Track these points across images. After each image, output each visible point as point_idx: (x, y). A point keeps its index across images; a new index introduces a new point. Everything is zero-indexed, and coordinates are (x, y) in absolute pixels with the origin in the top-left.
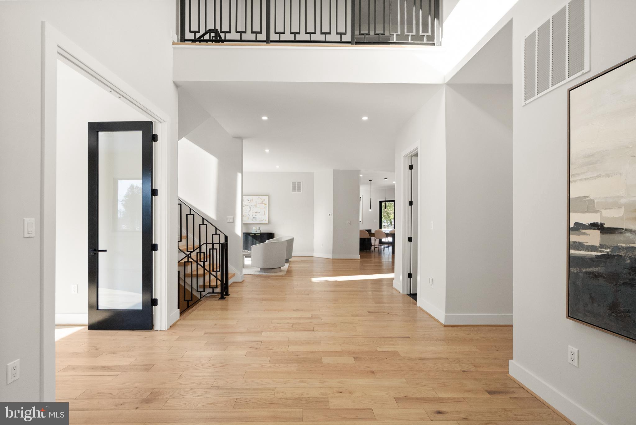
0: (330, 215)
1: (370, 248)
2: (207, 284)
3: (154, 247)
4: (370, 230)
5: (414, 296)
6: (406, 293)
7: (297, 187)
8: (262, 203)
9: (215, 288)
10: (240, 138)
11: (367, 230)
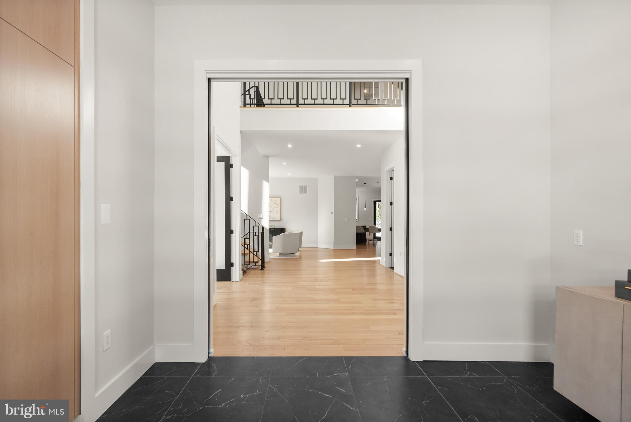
0: (331, 213)
1: (366, 241)
2: (251, 260)
3: (232, 232)
4: (365, 226)
5: (393, 268)
6: (388, 267)
7: (303, 190)
8: (275, 204)
9: (257, 262)
10: (267, 157)
11: (363, 226)
